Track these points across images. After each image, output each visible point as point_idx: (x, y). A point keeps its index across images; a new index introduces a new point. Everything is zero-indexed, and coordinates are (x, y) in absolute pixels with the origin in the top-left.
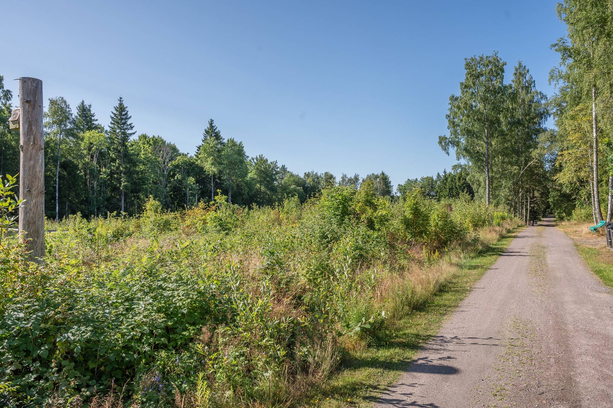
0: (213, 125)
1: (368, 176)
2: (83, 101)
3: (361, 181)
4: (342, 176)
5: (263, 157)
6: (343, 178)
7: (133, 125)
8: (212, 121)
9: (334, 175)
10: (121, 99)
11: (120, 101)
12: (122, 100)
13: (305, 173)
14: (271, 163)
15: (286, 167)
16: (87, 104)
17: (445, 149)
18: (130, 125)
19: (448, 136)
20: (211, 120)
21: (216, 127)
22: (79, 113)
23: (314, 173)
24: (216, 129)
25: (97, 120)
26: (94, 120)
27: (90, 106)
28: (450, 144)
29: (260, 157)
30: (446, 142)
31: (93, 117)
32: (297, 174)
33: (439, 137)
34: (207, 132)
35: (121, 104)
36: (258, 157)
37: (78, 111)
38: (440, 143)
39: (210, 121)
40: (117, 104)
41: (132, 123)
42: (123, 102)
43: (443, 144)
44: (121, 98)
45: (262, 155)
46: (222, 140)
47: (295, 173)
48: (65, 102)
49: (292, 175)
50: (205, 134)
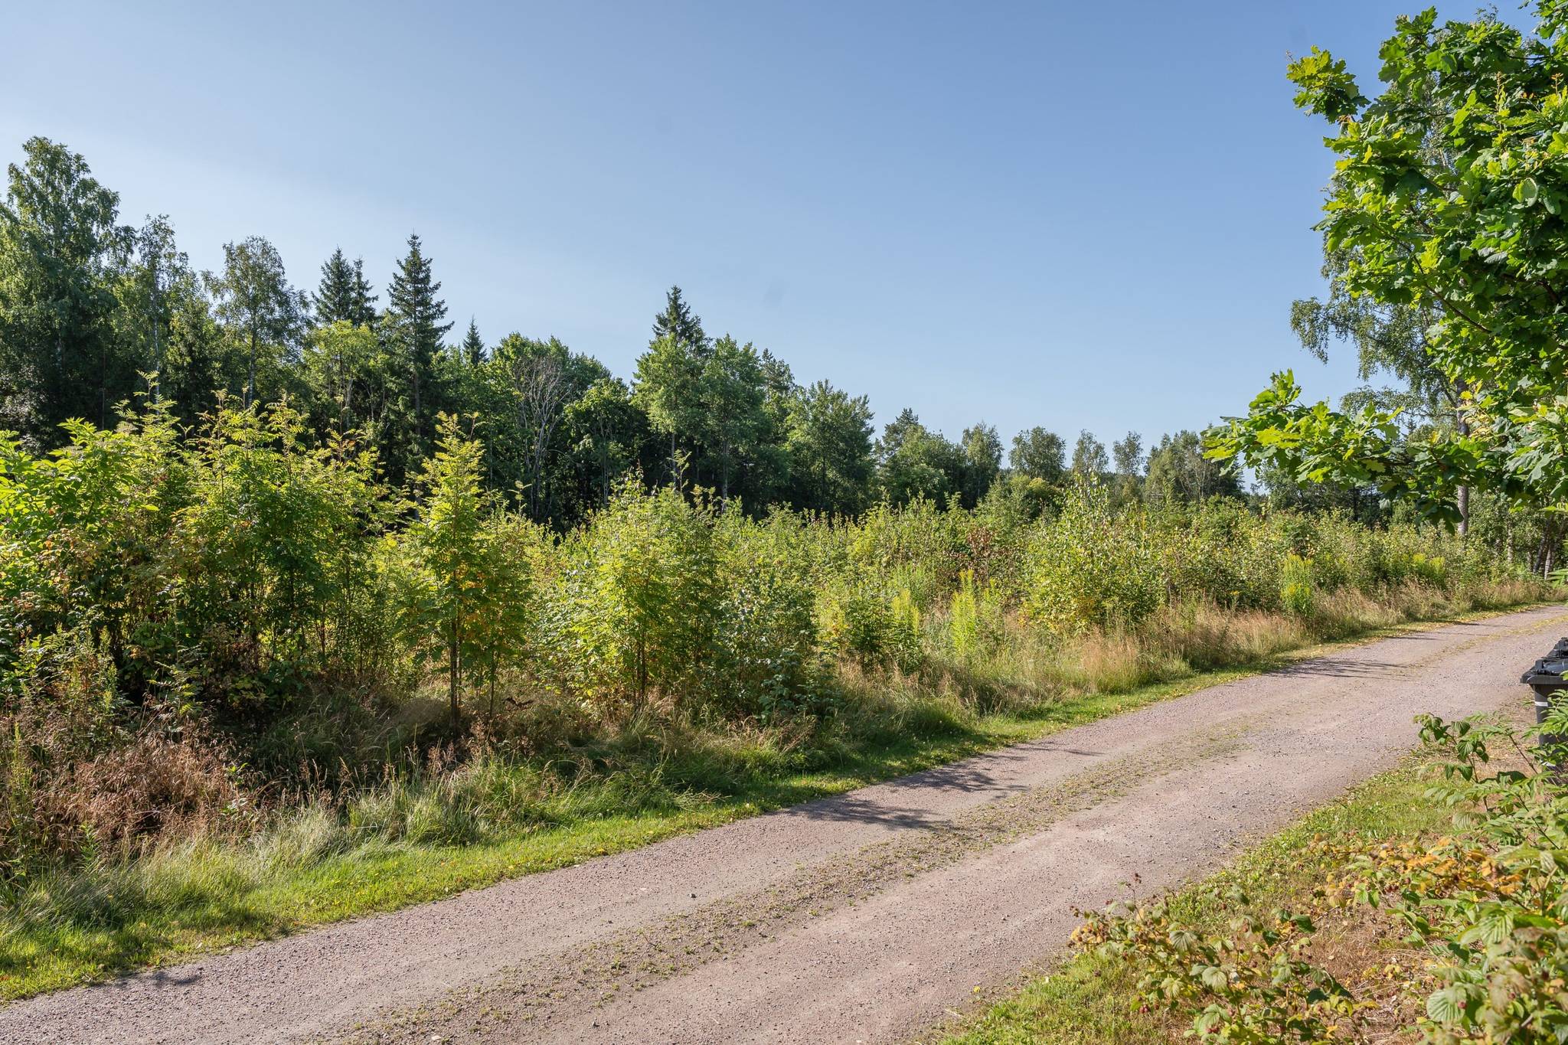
0: (680, 302)
1: (1166, 438)
2: (339, 252)
3: (1145, 453)
4: (1079, 436)
5: (830, 386)
6: (1081, 442)
7: (443, 307)
8: (677, 291)
9: (1061, 436)
10: (414, 242)
11: (413, 244)
12: (418, 241)
13: (967, 431)
14: (854, 402)
15: (914, 414)
16: (349, 260)
17: (1312, 342)
18: (438, 305)
19: (1324, 299)
20: (675, 289)
21: (687, 307)
22: (329, 282)
23: (987, 430)
24: (686, 312)
25: (376, 298)
26: (368, 299)
27: (359, 264)
28: (1332, 328)
29: (820, 386)
30: (1317, 319)
31: (367, 290)
32: (937, 433)
33: (1295, 304)
34: (663, 322)
35: (415, 253)
36: (816, 387)
37: (324, 277)
38: (1297, 323)
39: (671, 292)
40: (405, 252)
41: (443, 302)
42: (421, 247)
43: (1307, 328)
44: (414, 238)
45: (827, 382)
46: (704, 342)
47: (932, 429)
48: (266, 251)
49: (924, 436)
50: (659, 326)
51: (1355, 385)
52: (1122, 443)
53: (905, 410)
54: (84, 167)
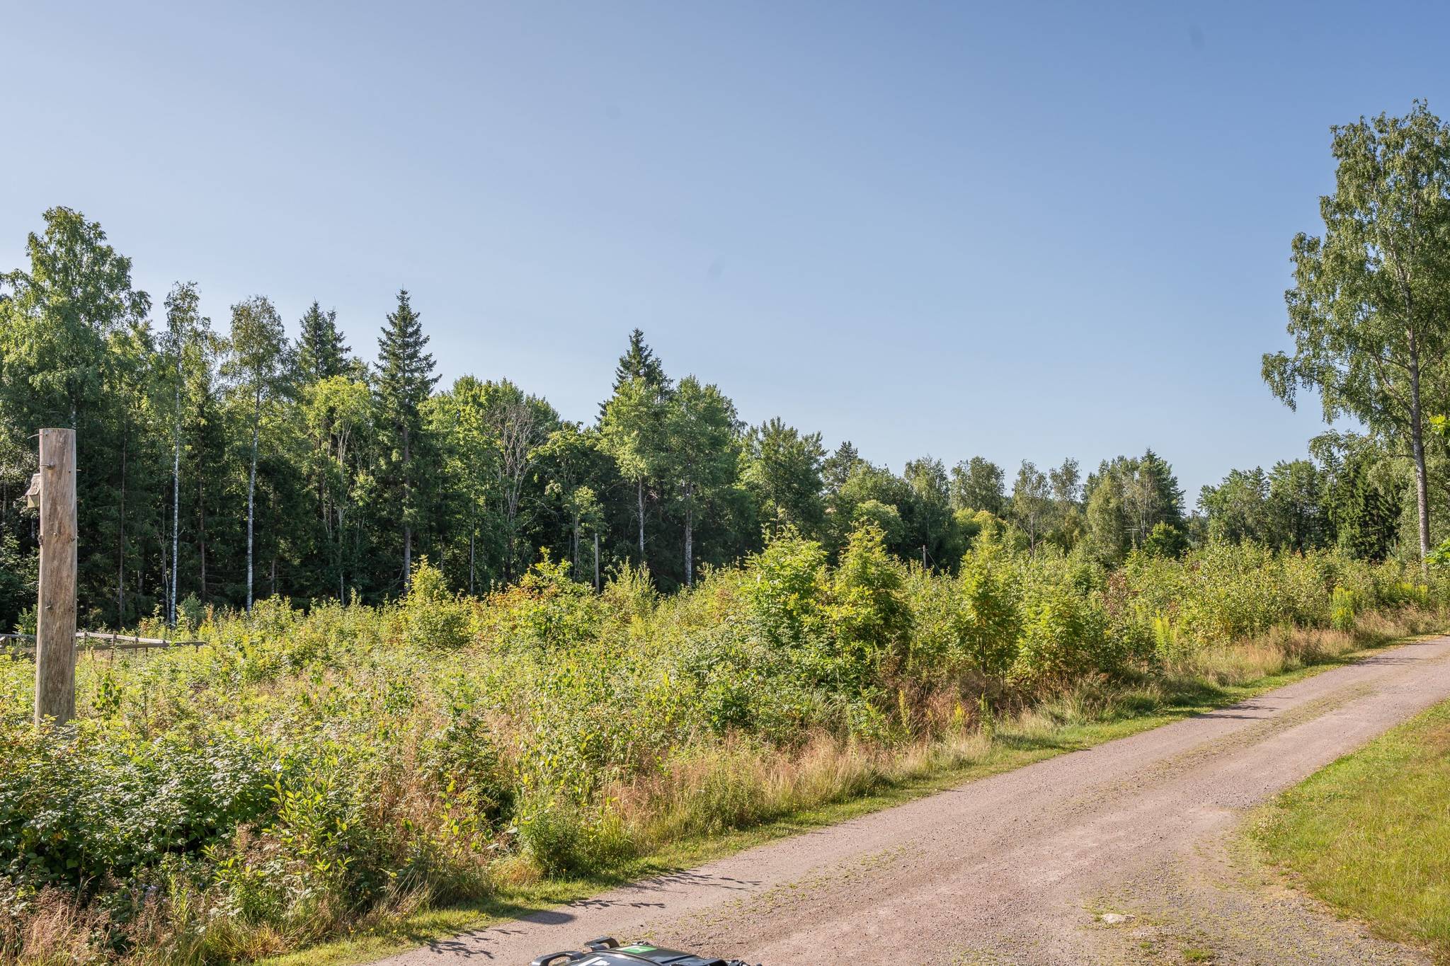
0: (641, 345)
1: (1104, 464)
2: (316, 305)
3: (1083, 480)
4: (1020, 467)
5: (782, 424)
6: (1023, 473)
7: (432, 360)
8: (638, 334)
9: (1000, 465)
10: (403, 296)
11: (403, 299)
12: (406, 296)
13: (909, 464)
14: (806, 440)
15: (853, 447)
16: (324, 310)
17: (1282, 391)
18: (426, 358)
19: (1291, 352)
20: (637, 331)
21: (649, 349)
22: (307, 335)
23: (933, 464)
24: (649, 355)
25: (348, 349)
26: (342, 350)
27: (332, 315)
28: (1299, 379)
29: (773, 424)
30: (1285, 371)
31: (340, 341)
32: (883, 467)
33: (1265, 357)
34: (625, 365)
35: (404, 308)
36: (769, 426)
37: (303, 330)
38: (1267, 375)
39: (633, 334)
40: (394, 308)
41: (431, 355)
42: (409, 302)
43: (1277, 378)
44: (403, 293)
45: (779, 419)
46: (665, 384)
47: (877, 464)
48: (270, 310)
49: (870, 471)
50: (622, 369)
51: (1322, 429)
52: (1059, 471)
53: (844, 444)
54: (101, 235)
